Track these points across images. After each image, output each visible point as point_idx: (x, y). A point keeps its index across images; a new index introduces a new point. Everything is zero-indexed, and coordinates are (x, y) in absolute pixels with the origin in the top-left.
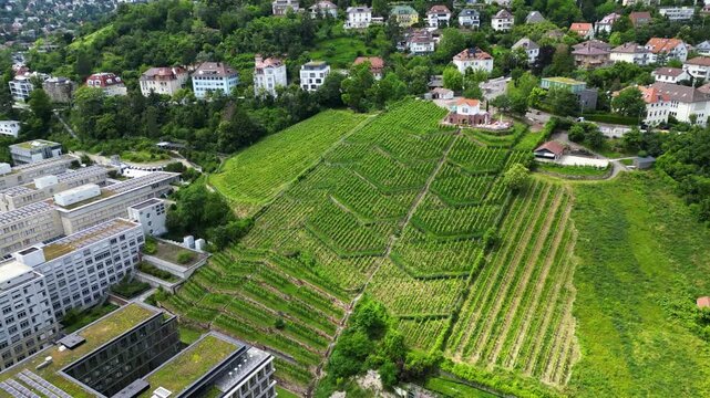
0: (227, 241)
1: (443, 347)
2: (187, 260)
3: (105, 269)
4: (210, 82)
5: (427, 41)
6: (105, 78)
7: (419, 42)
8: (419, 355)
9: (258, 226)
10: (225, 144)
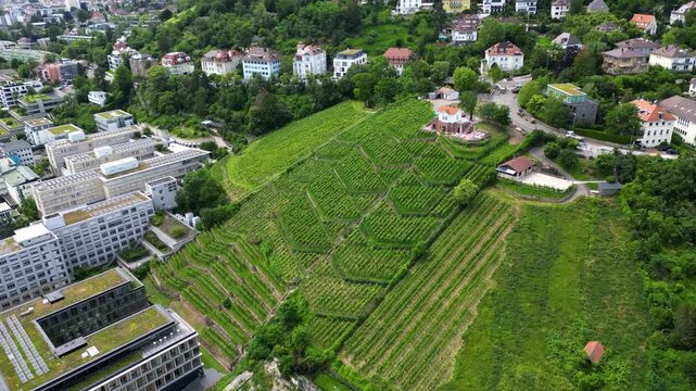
0: (210, 223)
1: (338, 350)
2: (179, 235)
3: (118, 234)
4: (258, 66)
5: (469, 30)
6: (175, 57)
7: (462, 31)
8: (316, 352)
9: (243, 213)
10: (253, 128)
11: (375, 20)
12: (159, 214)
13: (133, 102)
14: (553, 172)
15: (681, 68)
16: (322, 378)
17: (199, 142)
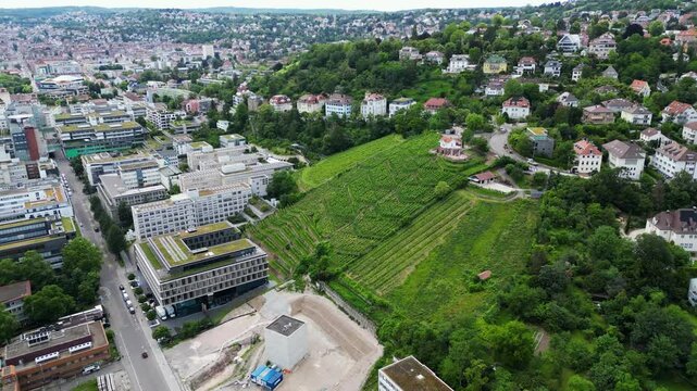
0: (285, 204)
1: (345, 269)
2: (265, 210)
3: (228, 207)
4: (337, 108)
5: (499, 88)
6: (280, 99)
7: (493, 88)
8: (332, 270)
9: (306, 199)
10: (326, 149)
11: (427, 76)
12: (255, 199)
13: (247, 130)
14: (506, 183)
15: (641, 122)
16: (332, 283)
17: (287, 158)
